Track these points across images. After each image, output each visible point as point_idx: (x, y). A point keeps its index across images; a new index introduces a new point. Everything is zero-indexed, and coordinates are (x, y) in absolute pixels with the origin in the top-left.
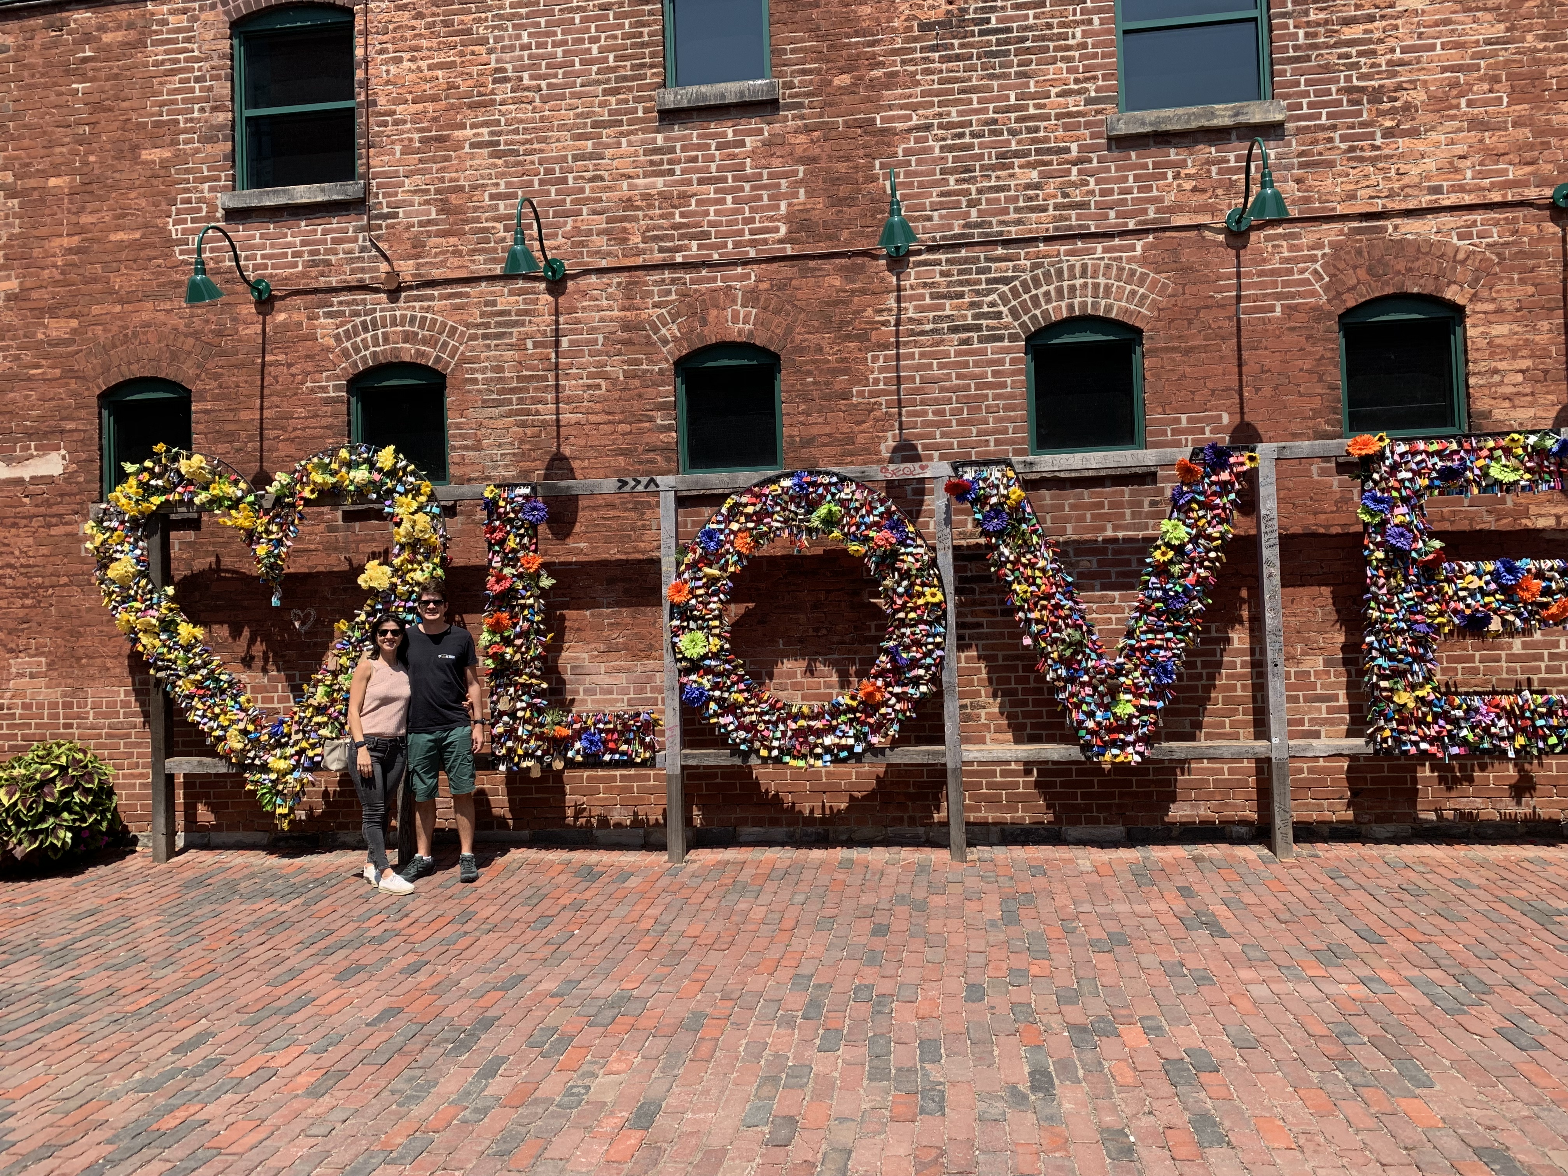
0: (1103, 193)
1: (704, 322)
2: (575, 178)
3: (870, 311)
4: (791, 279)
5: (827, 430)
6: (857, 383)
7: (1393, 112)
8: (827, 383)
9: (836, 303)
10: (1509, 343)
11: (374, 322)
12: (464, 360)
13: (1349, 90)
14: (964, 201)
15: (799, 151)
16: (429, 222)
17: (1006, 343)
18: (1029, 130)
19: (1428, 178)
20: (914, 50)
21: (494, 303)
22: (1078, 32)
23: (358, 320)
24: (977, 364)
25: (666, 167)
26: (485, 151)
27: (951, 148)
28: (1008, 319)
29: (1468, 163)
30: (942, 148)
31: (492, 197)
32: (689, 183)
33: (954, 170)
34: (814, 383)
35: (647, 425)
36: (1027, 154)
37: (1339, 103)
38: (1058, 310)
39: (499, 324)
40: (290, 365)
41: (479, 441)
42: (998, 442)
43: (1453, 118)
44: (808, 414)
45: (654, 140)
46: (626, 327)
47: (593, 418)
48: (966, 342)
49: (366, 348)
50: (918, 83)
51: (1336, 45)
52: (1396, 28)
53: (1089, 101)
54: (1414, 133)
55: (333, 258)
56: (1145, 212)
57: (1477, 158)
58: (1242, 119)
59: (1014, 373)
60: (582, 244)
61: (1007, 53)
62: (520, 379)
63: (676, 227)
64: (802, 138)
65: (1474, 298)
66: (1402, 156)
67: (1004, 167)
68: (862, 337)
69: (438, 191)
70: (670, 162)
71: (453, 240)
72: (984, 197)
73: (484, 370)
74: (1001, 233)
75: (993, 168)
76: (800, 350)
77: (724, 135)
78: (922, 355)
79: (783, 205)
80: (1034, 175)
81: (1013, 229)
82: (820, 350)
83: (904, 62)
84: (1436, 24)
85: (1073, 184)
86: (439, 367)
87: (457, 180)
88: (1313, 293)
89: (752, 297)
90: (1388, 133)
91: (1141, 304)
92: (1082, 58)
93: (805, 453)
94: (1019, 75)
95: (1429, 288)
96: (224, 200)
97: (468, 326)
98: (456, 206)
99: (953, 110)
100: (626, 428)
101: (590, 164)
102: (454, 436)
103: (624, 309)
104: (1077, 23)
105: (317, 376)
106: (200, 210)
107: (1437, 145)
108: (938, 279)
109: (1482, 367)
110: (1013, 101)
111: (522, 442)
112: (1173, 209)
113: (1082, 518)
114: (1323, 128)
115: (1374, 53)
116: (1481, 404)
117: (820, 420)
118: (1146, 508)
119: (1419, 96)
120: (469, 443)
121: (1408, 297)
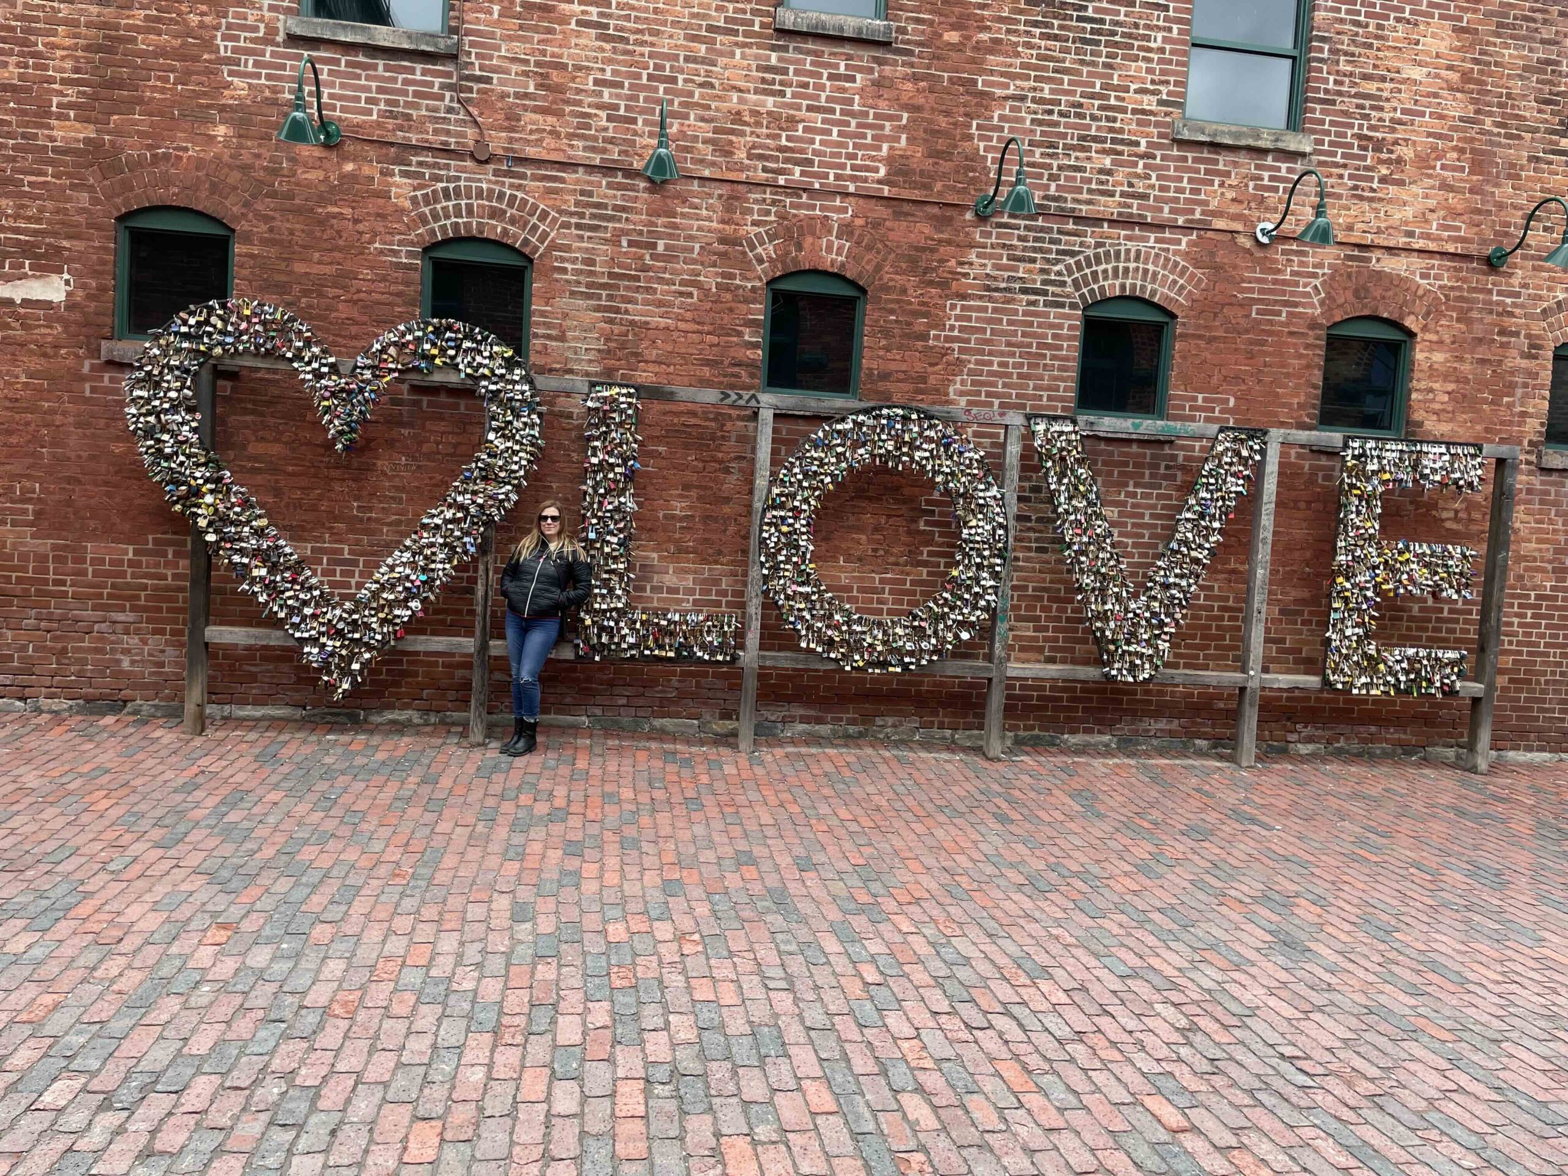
0: (1162, 189)
1: (799, 247)
2: (686, 81)
3: (953, 262)
4: (886, 219)
5: (904, 367)
6: (935, 327)
7: (1388, 162)
8: (909, 324)
9: (923, 250)
10: (1442, 369)
11: (457, 189)
12: (553, 246)
13: (1360, 137)
14: (1046, 173)
15: (904, 98)
16: (526, 96)
17: (1067, 310)
18: (1108, 119)
19: (1406, 223)
20: (1018, 22)
21: (590, 194)
22: (1160, 36)
23: (440, 185)
24: (1040, 326)
25: (777, 87)
26: (593, 32)
27: (1040, 123)
28: (1069, 289)
29: (1435, 216)
30: (1033, 121)
31: (597, 82)
32: (799, 108)
33: (1039, 144)
34: (897, 321)
35: (735, 339)
36: (1103, 140)
37: (1350, 146)
38: (1112, 287)
39: (593, 216)
40: (356, 221)
41: (563, 332)
42: (1050, 398)
43: (1430, 176)
44: (888, 349)
45: (768, 58)
46: (722, 241)
47: (682, 325)
48: (1034, 303)
49: (447, 217)
50: (1018, 55)
51: (1357, 95)
52: (1400, 91)
53: (1161, 103)
54: (1401, 183)
55: (414, 113)
56: (1193, 212)
57: (1442, 213)
58: (1280, 145)
59: (1070, 338)
60: (686, 149)
61: (1097, 43)
62: (611, 275)
63: (782, 149)
64: (909, 86)
65: (1425, 328)
66: (1390, 201)
67: (1084, 149)
68: (944, 285)
69: (538, 64)
70: (781, 83)
71: (551, 119)
72: (1063, 174)
73: (574, 261)
74: (1073, 210)
75: (1073, 148)
76: (886, 289)
77: (837, 66)
78: (995, 310)
79: (885, 147)
80: (1107, 162)
81: (1084, 207)
82: (904, 291)
83: (1008, 31)
84: (1429, 95)
85: (1138, 176)
86: (527, 251)
87: (560, 56)
88: (1312, 305)
89: (846, 230)
90: (1383, 180)
91: (1179, 293)
92: (1161, 61)
93: (882, 386)
94: (1106, 65)
95: (1395, 317)
96: (286, 24)
97: (561, 212)
98: (557, 85)
99: (1047, 87)
100: (715, 340)
101: (702, 68)
102: (538, 324)
103: (723, 222)
104: (1159, 28)
105: (388, 238)
106: (256, 29)
107: (1416, 196)
108: (1015, 242)
109: (1423, 385)
110: (1098, 89)
111: (608, 340)
112: (1215, 214)
113: (1110, 474)
114: (1336, 165)
115: (1381, 109)
116: (1418, 416)
118: (1162, 471)
119: (1406, 152)
120: (553, 332)
121: (1377, 319)
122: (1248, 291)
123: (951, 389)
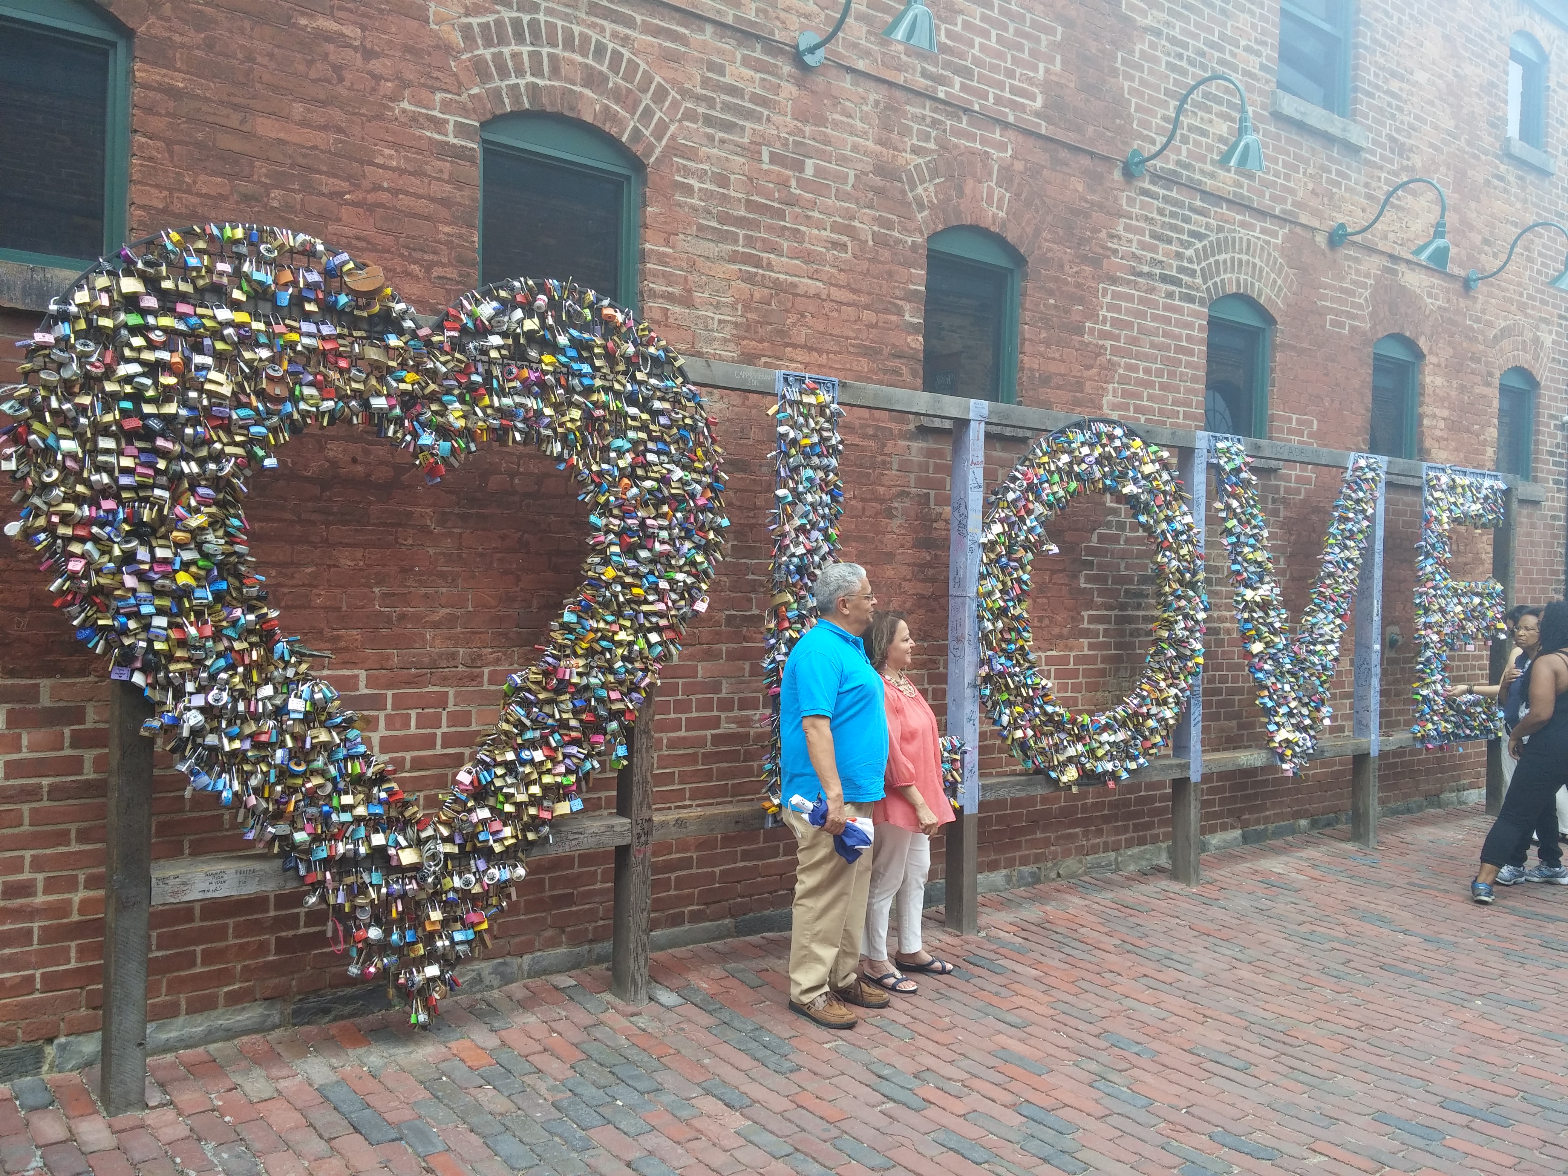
1: (961, 193)
3: (1103, 235)
4: (1043, 167)
5: (1062, 369)
6: (1089, 318)
8: (1066, 311)
9: (1078, 213)
10: (1441, 394)
11: (534, 26)
12: (674, 149)
13: (1390, 138)
17: (1196, 307)
21: (721, 70)
24: (1175, 324)
27: (1173, 68)
28: (1199, 281)
30: (1167, 64)
33: (1172, 94)
34: (1056, 307)
35: (894, 318)
36: (1221, 102)
38: (1230, 282)
39: (726, 107)
41: (689, 291)
42: (1184, 416)
44: (1048, 346)
46: (881, 170)
48: (1171, 295)
49: (520, 73)
51: (1387, 92)
52: (1412, 94)
53: (1261, 67)
56: (1286, 201)
59: (1199, 342)
62: (749, 205)
63: (942, 48)
65: (1430, 350)
67: (1207, 109)
68: (1096, 262)
72: (1191, 136)
73: (701, 176)
74: (1200, 182)
76: (1045, 260)
78: (1140, 301)
81: (1208, 181)
82: (1061, 266)
86: (638, 149)
88: (1364, 319)
89: (1006, 177)
91: (1278, 295)
93: (1044, 394)
95: (1413, 337)
97: (684, 93)
99: (1177, 24)
100: (872, 316)
102: (654, 274)
103: (880, 142)
105: (424, 94)
108: (1155, 215)
109: (1429, 410)
110: (1216, 38)
111: (747, 307)
112: (1301, 206)
115: (1403, 111)
117: (1057, 355)
120: (676, 290)
121: (1399, 338)
122: (1324, 297)
123: (1104, 401)
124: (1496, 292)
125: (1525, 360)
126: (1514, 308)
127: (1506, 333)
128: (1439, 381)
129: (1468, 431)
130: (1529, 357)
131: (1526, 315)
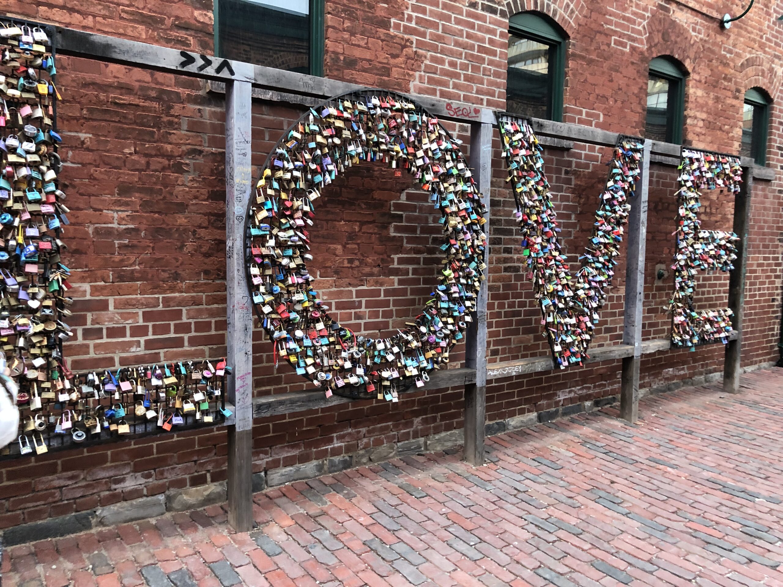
5: (368, 55)
6: (395, 15)
10: (701, 102)
17: (498, 17)
24: (479, 29)
38: (529, 1)
44: (353, 34)
48: (474, 5)
59: (501, 45)
65: (693, 70)
88: (642, 42)
91: (570, 15)
95: (681, 57)
109: (692, 113)
116: (690, 136)
117: (362, 43)
118: (563, 175)
121: (670, 59)
122: (609, 22)
123: (411, 85)
124: (744, 33)
125: (762, 83)
126: (756, 46)
127: (749, 63)
128: (700, 93)
129: (720, 129)
130: (766, 81)
131: (765, 52)
